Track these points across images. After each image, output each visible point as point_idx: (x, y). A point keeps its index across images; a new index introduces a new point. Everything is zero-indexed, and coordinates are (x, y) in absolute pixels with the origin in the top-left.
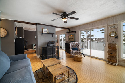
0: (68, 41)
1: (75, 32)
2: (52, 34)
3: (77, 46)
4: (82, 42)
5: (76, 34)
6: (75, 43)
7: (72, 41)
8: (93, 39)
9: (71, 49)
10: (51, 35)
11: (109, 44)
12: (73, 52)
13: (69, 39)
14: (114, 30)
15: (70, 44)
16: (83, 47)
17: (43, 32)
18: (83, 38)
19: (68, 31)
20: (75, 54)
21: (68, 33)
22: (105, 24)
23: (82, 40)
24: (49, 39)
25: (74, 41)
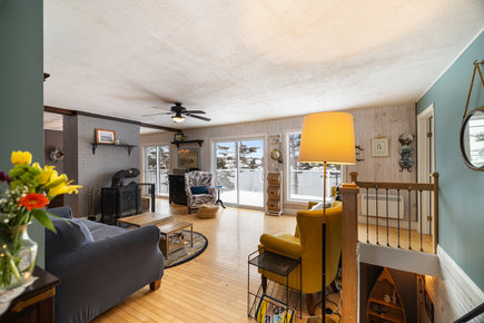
0: (176, 167)
1: (200, 142)
2: (129, 148)
3: (205, 182)
4: (220, 170)
5: (203, 150)
6: (201, 173)
7: (192, 170)
8: (254, 160)
9: (188, 189)
10: (125, 152)
11: (270, 174)
12: (194, 198)
13: (182, 162)
14: (277, 147)
15: (187, 176)
16: (221, 184)
17: (100, 141)
18: (222, 156)
19: (179, 137)
20: (201, 203)
21: (177, 143)
22: (262, 132)
23: (221, 164)
24: (117, 162)
25: (197, 169)
